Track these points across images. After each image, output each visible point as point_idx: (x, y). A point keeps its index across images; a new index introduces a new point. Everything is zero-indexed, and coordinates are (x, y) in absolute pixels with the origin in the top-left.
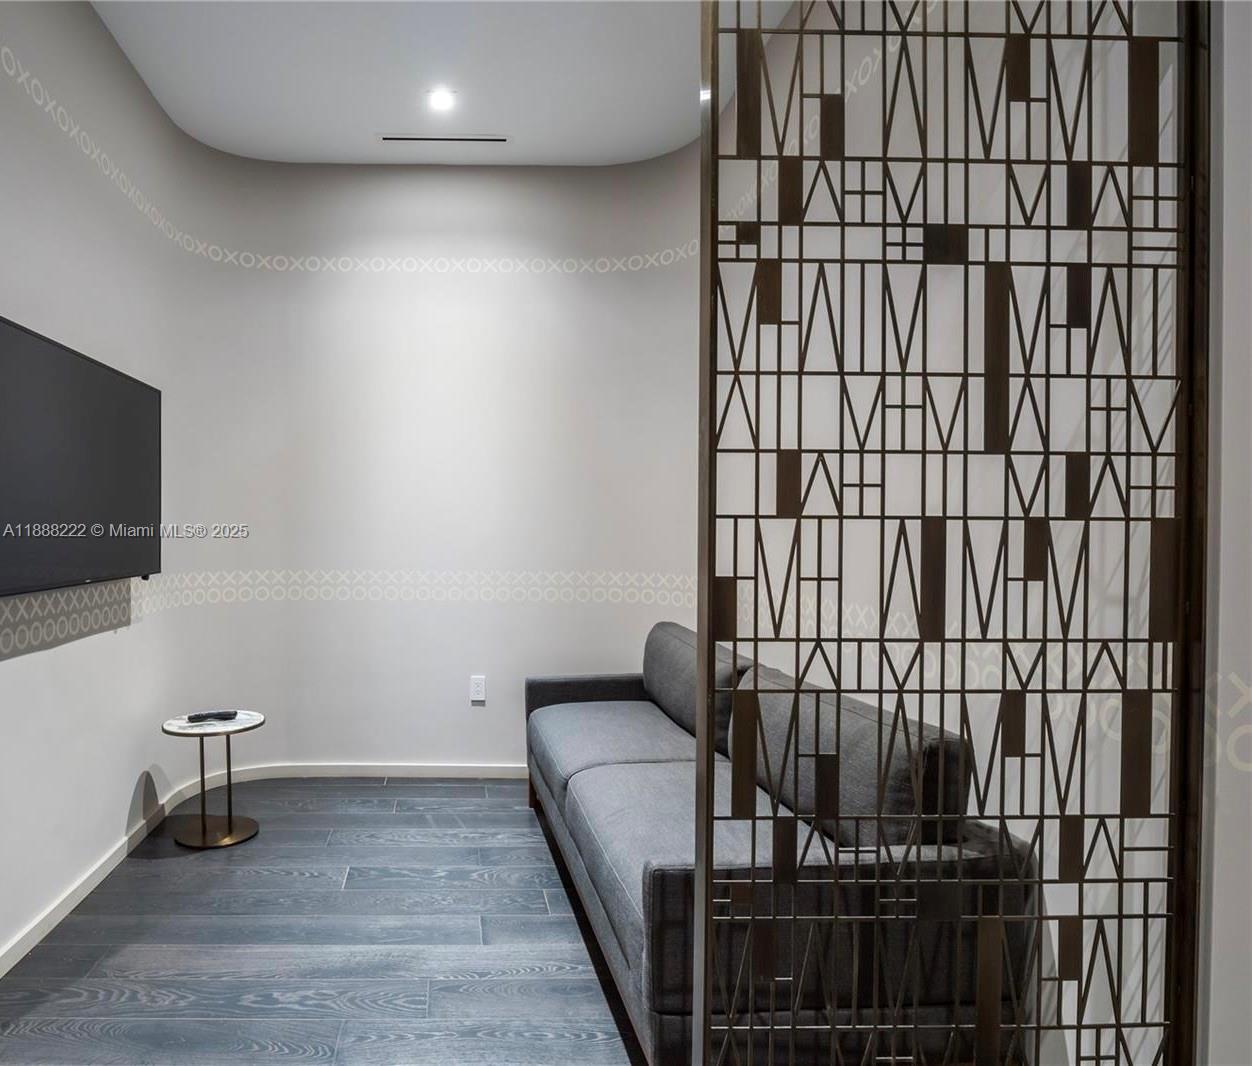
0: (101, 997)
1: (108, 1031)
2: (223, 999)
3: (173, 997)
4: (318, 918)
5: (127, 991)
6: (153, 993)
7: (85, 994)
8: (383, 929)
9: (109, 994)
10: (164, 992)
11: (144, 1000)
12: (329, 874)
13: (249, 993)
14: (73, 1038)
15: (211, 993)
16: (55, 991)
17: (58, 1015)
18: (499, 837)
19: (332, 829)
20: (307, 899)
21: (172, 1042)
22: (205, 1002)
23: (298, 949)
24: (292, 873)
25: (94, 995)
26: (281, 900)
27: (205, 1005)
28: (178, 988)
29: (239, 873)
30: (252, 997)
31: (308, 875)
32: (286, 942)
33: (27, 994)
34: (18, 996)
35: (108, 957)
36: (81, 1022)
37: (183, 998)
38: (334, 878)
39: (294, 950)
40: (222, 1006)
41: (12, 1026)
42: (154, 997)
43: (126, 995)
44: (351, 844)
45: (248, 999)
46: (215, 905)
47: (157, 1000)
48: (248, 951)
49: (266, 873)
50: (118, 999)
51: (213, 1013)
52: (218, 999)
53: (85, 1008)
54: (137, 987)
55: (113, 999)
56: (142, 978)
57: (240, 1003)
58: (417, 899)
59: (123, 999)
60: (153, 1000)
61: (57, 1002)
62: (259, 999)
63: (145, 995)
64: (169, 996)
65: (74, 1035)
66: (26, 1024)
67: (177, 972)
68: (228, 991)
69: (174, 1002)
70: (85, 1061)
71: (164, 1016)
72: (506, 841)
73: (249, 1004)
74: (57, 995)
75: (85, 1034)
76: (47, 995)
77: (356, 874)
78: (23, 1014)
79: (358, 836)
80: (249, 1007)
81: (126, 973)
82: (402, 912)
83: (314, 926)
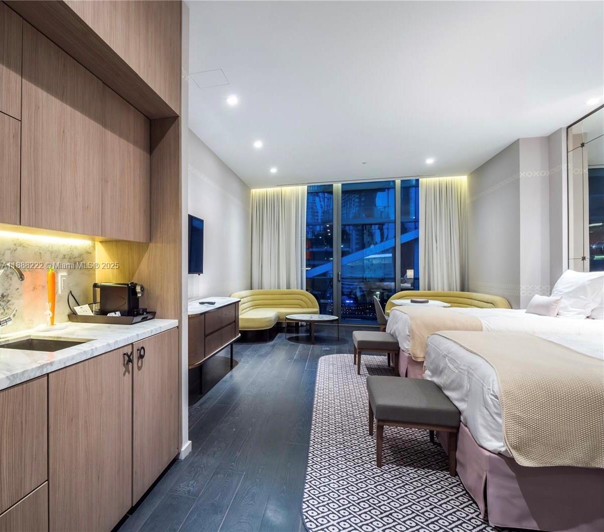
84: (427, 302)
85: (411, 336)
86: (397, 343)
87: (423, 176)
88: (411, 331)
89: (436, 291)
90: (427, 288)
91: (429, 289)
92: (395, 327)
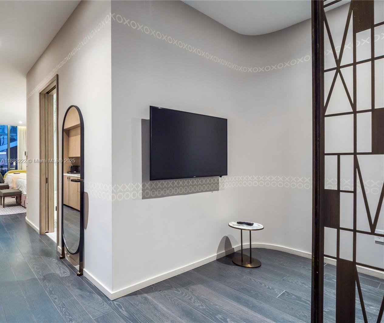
0: (183, 295)
1: (179, 304)
2: (212, 312)
3: (200, 304)
4: (260, 303)
5: (190, 297)
6: (196, 301)
7: (181, 292)
8: (283, 318)
9: (186, 295)
10: (199, 302)
11: (192, 301)
12: (276, 290)
13: (220, 314)
14: (170, 302)
15: (210, 309)
16: (175, 288)
17: (172, 294)
18: (372, 307)
19: (288, 275)
20: (261, 295)
21: (191, 316)
22: (207, 310)
23: (246, 309)
24: (262, 284)
25: (182, 293)
26: (252, 291)
27: (206, 311)
28: (203, 303)
29: (244, 277)
30: (220, 316)
31: (267, 287)
32: (244, 306)
33: (169, 285)
34: (167, 285)
35: (192, 285)
36: (175, 299)
37: (202, 306)
38: (276, 292)
39: (244, 309)
40: (210, 314)
41: (161, 292)
42: (195, 302)
43: (189, 298)
44: (292, 283)
45: (219, 316)
46: (230, 284)
47: (196, 303)
48: (230, 302)
49: (253, 280)
50: (187, 297)
51: (206, 315)
52: (211, 311)
53: (178, 296)
54: (193, 297)
55: (186, 297)
56: (196, 295)
57: (216, 316)
58: (306, 315)
59: (188, 298)
60: (194, 302)
61: (174, 291)
62: (223, 318)
63: (194, 300)
64: (199, 303)
65: (171, 301)
66: (164, 293)
67: (206, 298)
68: (215, 311)
69: (199, 306)
70: (169, 309)
71: (194, 308)
72: (375, 311)
73: (218, 318)
74: (175, 289)
75: (173, 302)
76: (173, 288)
77: (286, 294)
78: (165, 290)
79: (297, 281)
80: (218, 319)
81: (193, 292)
82: (296, 316)
83: (257, 305)
84: (19, 173)
85: (13, 182)
86: (8, 185)
87: (18, 126)
88: (12, 180)
89: (24, 170)
90: (20, 169)
91: (21, 169)
92: (8, 181)
